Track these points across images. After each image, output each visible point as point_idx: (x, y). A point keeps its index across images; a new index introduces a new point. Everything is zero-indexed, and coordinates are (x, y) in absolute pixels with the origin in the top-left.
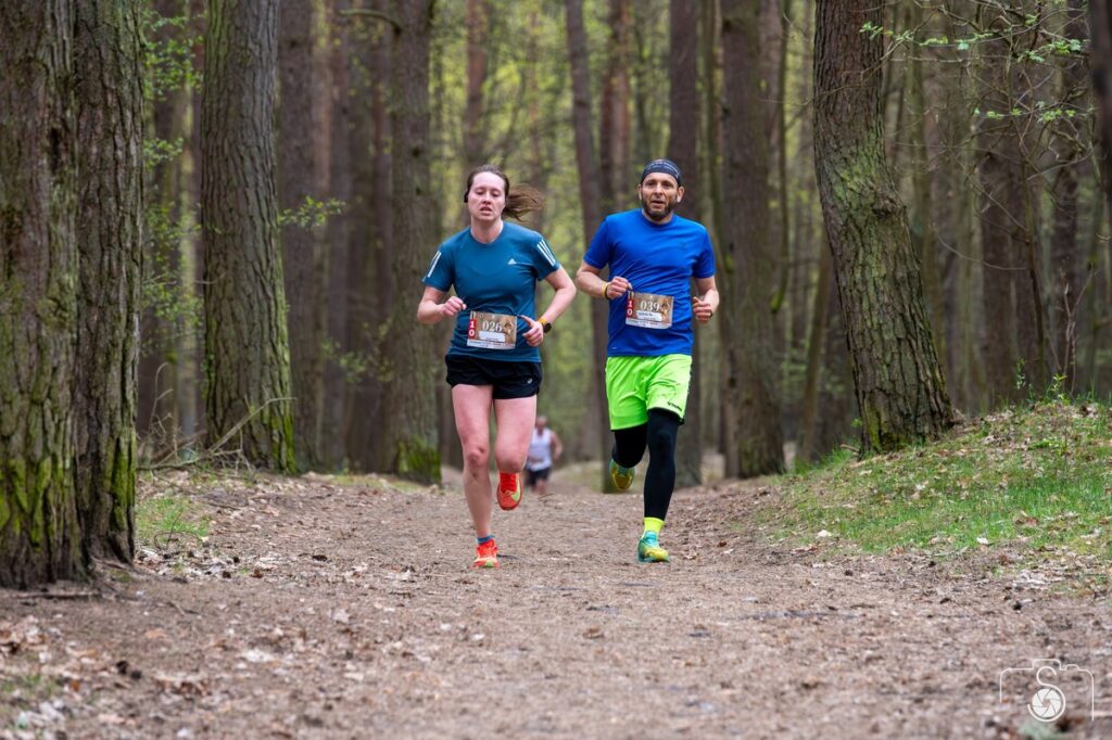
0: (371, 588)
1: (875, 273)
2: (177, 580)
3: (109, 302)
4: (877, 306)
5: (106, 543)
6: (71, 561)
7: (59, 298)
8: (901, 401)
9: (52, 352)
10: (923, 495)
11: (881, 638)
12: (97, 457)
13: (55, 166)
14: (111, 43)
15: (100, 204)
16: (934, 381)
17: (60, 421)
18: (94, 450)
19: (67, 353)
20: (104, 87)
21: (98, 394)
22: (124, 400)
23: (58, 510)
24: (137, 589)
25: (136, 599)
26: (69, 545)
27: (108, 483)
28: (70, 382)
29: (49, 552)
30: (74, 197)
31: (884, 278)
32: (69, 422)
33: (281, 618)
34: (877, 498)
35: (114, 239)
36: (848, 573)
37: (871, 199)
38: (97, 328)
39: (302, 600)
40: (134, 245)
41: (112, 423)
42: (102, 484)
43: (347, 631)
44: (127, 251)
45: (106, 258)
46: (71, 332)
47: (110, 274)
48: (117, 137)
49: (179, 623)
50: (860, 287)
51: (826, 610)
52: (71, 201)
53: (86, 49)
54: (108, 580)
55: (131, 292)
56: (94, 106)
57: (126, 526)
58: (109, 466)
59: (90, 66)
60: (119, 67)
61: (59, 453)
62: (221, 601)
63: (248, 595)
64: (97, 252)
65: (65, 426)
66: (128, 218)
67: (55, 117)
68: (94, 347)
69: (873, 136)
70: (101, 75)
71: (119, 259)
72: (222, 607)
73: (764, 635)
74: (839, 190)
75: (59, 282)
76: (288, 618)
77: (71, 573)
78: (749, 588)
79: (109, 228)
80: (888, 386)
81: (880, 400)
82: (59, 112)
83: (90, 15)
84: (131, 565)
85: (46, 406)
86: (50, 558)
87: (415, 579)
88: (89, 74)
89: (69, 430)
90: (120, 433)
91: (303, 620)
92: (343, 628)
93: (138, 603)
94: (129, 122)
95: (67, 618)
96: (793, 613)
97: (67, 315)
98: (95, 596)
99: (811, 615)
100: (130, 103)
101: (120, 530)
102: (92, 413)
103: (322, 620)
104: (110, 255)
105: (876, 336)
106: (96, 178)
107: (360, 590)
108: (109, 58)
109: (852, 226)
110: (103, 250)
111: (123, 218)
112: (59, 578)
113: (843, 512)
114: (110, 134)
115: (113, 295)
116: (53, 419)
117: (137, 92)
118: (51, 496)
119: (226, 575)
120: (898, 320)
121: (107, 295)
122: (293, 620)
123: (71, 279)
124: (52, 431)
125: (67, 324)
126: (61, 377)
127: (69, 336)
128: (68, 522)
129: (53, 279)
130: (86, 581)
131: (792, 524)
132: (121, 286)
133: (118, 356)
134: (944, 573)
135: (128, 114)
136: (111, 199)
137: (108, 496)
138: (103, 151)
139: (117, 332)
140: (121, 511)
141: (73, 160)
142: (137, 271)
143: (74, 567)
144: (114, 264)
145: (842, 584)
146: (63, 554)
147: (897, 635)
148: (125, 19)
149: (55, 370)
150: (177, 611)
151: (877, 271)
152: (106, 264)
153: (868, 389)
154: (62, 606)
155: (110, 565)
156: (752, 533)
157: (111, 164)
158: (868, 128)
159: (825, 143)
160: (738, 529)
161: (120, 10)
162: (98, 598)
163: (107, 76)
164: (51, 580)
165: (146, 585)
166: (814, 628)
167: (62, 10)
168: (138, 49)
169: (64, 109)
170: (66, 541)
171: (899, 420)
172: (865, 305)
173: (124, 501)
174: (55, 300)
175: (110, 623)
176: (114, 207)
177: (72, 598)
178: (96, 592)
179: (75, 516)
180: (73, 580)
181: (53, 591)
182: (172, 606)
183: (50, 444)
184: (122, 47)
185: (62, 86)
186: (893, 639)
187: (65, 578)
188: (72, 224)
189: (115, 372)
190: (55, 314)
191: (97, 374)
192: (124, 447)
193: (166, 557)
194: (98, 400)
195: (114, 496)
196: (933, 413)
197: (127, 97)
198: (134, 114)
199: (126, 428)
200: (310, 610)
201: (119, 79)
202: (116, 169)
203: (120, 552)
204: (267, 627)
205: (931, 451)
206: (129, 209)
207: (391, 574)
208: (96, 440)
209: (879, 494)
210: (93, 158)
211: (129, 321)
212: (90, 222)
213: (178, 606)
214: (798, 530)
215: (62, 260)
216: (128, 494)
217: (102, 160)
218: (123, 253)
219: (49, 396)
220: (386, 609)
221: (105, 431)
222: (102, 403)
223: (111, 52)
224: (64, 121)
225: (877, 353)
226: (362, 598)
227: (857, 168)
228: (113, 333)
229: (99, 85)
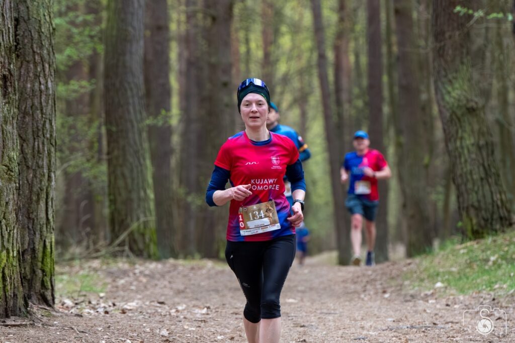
0: (185, 318)
1: (468, 142)
2: (77, 315)
3: (39, 167)
4: (469, 160)
5: (39, 297)
6: (18, 306)
7: (8, 164)
8: (483, 212)
9: (5, 194)
10: (494, 263)
11: (458, 339)
12: (34, 250)
13: (5, 95)
14: (37, 28)
15: (33, 114)
16: (502, 201)
17: (10, 231)
18: (32, 247)
19: (14, 194)
20: (34, 52)
21: (33, 216)
22: (48, 219)
23: (11, 278)
24: (55, 321)
25: (53, 326)
26: (17, 298)
27: (40, 264)
28: (15, 210)
29: (6, 301)
30: (15, 110)
31: (473, 145)
32: (15, 231)
33: (131, 334)
34: (470, 265)
35: (40, 133)
36: (447, 305)
37: (465, 102)
38: (32, 181)
39: (144, 325)
40: (51, 136)
41: (41, 232)
42: (37, 265)
43: (167, 340)
44: (47, 139)
45: (36, 143)
46: (16, 183)
47: (39, 152)
48: (41, 78)
49: (75, 338)
50: (460, 150)
51: (432, 325)
52: (14, 113)
53: (24, 32)
54: (40, 316)
55: (50, 161)
56: (28, 62)
57: (50, 287)
58: (40, 255)
59: (26, 41)
60: (41, 41)
61: (10, 248)
62: (100, 326)
63: (115, 323)
64: (31, 140)
65: (13, 233)
66: (48, 121)
67: (4, 68)
68: (31, 191)
69: (465, 68)
70: (32, 45)
71: (43, 143)
72: (100, 329)
73: (394, 338)
74: (447, 98)
75: (8, 156)
76: (135, 334)
77: (18, 312)
78: (391, 313)
79: (37, 127)
80: (476, 204)
81: (472, 212)
82: (7, 66)
83: (25, 13)
84: (53, 308)
85: (3, 223)
86: (6, 305)
87: (209, 312)
88: (25, 45)
89: (15, 235)
90: (46, 237)
91: (143, 335)
92: (165, 339)
93: (54, 328)
94: (47, 70)
95: (15, 336)
96: (412, 327)
97: (13, 174)
98: (31, 324)
99: (422, 328)
100: (47, 60)
101: (47, 289)
102: (31, 227)
103: (154, 335)
104: (38, 142)
105: (469, 177)
106: (30, 100)
107: (178, 319)
108: (36, 36)
109: (454, 117)
110: (34, 139)
111: (45, 122)
112: (12, 315)
113: (450, 273)
114: (37, 76)
115: (40, 163)
116: (7, 230)
117: (52, 54)
118: (6, 271)
119: (107, 312)
120: (481, 168)
121: (37, 163)
122: (138, 335)
123: (15, 155)
124: (6, 236)
125: (13, 179)
126: (10, 207)
127: (14, 184)
128: (16, 285)
129: (5, 155)
130: (26, 316)
131: (422, 280)
132: (45, 158)
133: (44, 195)
134: (500, 304)
135: (47, 66)
136: (38, 112)
137: (40, 271)
138: (34, 86)
139: (43, 183)
140: (47, 279)
141: (15, 91)
142: (53, 149)
143: (20, 309)
144: (41, 146)
145: (443, 311)
146: (14, 303)
147: (467, 337)
148: (44, 15)
149: (7, 203)
150: (75, 332)
151: (469, 141)
152: (36, 146)
153: (465, 205)
154: (13, 330)
155: (41, 308)
156: (401, 285)
157: (38, 93)
158: (462, 63)
159: (439, 72)
160: (393, 283)
161: (41, 10)
162: (32, 325)
163: (35, 46)
164: (7, 316)
165: (60, 318)
166: (422, 334)
167: (7, 11)
168: (51, 31)
169: (10, 64)
170: (15, 295)
171: (482, 222)
172: (463, 160)
173: (48, 274)
174: (6, 166)
175: (39, 339)
176: (40, 115)
177: (18, 326)
178: (32, 322)
179: (20, 282)
180: (19, 316)
181: (9, 322)
182: (73, 329)
183: (5, 243)
184: (43, 30)
185: (8, 51)
186: (465, 339)
187: (15, 315)
188: (15, 125)
189: (42, 204)
190: (7, 174)
191: (33, 206)
192: (48, 244)
193: (76, 304)
194: (33, 220)
195: (43, 271)
196: (501, 218)
197: (46, 57)
198: (50, 66)
199: (49, 234)
200: (148, 330)
201: (41, 47)
202: (41, 95)
203: (47, 301)
204: (123, 339)
205: (500, 239)
206: (48, 117)
207: (197, 311)
208: (33, 241)
209: (471, 262)
210: (29, 90)
211: (49, 177)
212: (27, 124)
213: (75, 329)
214: (426, 283)
215: (10, 145)
216: (50, 269)
217: (33, 91)
218: (45, 140)
219: (4, 218)
220: (190, 329)
221: (38, 236)
222: (36, 221)
223: (37, 33)
224: (9, 70)
225: (470, 186)
226: (178, 323)
227: (457, 85)
228: (41, 183)
229: (31, 50)
